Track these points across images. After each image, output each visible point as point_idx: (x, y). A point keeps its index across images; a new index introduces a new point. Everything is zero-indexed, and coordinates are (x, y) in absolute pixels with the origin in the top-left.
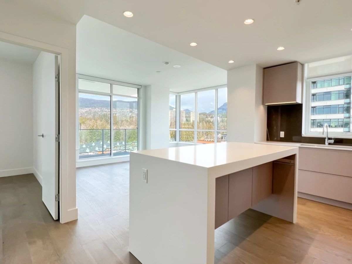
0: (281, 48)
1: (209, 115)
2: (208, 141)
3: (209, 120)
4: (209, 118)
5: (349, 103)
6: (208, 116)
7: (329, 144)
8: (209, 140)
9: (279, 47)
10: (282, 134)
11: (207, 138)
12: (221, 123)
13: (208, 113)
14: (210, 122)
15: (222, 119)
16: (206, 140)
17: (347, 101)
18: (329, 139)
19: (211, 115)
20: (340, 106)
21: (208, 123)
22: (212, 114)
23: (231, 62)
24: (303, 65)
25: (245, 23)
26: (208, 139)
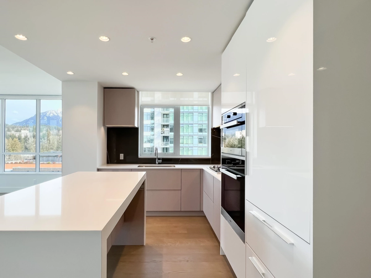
0: (125, 74)
1: (13, 128)
2: (12, 163)
3: (13, 135)
4: (12, 132)
5: (154, 124)
6: (11, 130)
7: (159, 163)
8: (14, 162)
9: (124, 72)
10: (122, 156)
11: (9, 158)
12: (32, 138)
13: (12, 125)
14: (15, 137)
15: (34, 134)
16: (10, 162)
17: (152, 122)
18: (159, 159)
19: (15, 127)
20: (148, 126)
21: (10, 139)
22: (18, 127)
23: (70, 73)
24: (138, 92)
25: (100, 38)
26: (12, 160)
